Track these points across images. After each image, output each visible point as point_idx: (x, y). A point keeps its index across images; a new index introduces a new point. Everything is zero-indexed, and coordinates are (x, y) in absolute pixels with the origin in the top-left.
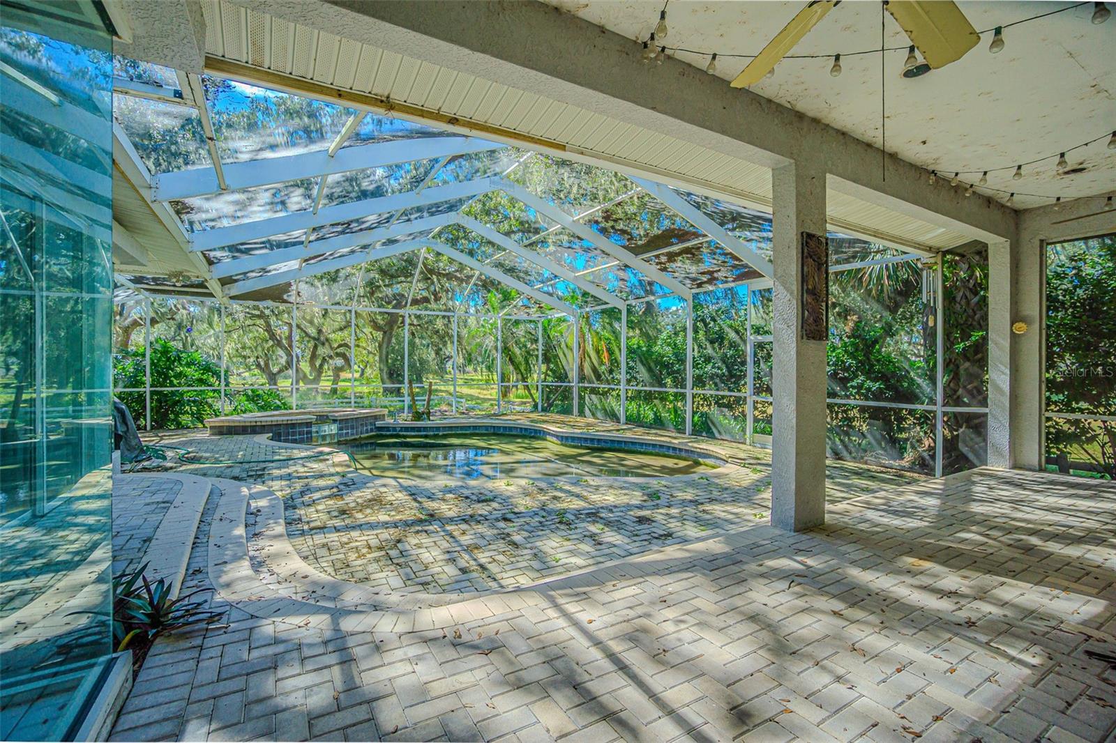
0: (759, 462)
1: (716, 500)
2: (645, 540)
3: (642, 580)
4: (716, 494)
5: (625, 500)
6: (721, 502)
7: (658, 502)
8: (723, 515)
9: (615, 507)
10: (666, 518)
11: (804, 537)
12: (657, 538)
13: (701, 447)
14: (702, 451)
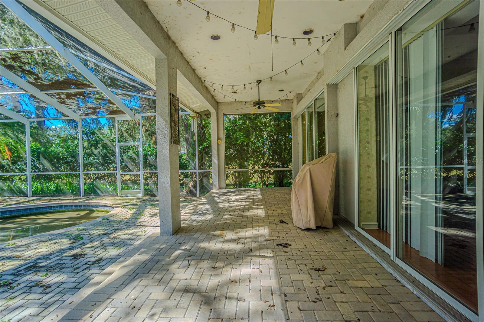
0: (129, 204)
1: (118, 229)
2: (85, 269)
3: (109, 300)
4: (116, 227)
5: (57, 247)
6: (121, 230)
7: (82, 241)
8: (125, 236)
9: (51, 254)
10: (93, 249)
11: (178, 236)
12: (92, 264)
13: (94, 202)
14: (95, 204)
